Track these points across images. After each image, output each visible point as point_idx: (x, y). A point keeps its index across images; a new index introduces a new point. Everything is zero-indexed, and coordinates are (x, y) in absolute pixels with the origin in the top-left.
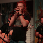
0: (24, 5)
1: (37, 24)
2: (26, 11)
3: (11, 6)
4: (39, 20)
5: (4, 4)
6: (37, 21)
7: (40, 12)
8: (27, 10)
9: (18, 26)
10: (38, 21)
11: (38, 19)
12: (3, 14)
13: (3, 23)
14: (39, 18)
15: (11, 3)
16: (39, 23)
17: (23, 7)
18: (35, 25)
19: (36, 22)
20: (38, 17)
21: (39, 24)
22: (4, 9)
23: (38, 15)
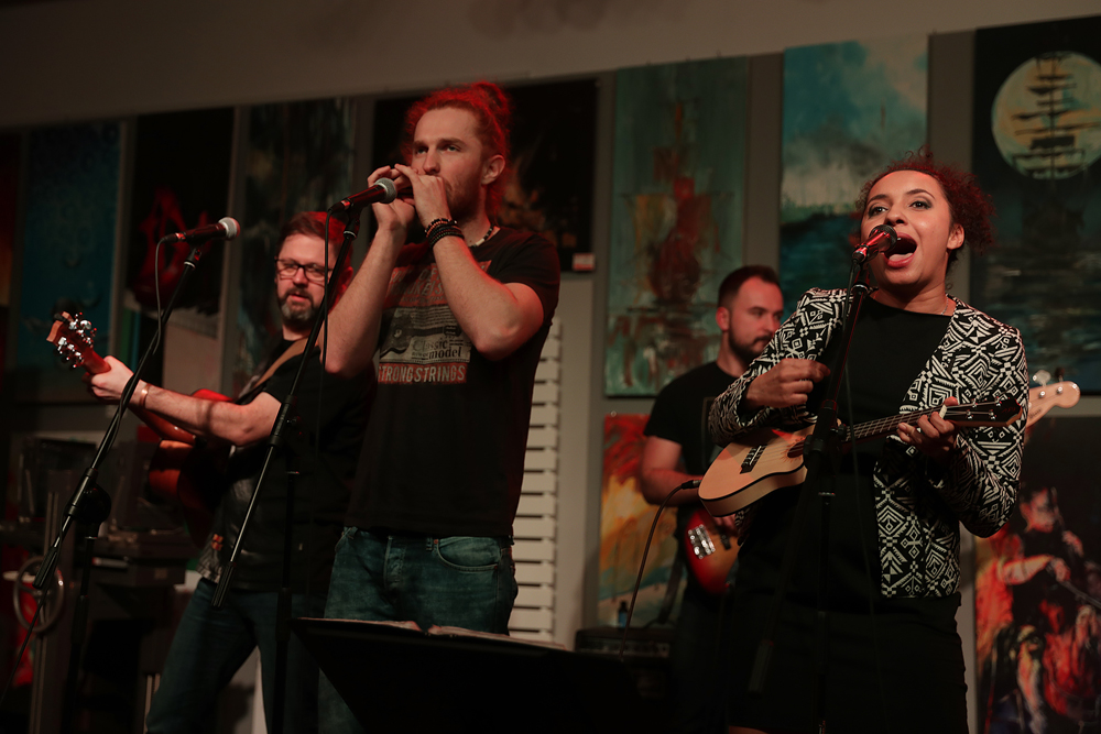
0: (484, 131)
1: (631, 350)
2: (512, 192)
3: (350, 140)
4: (660, 301)
5: (273, 109)
6: (634, 318)
7: (670, 213)
8: (526, 185)
9: (432, 375)
10: (644, 322)
11: (646, 298)
12: (254, 232)
13: (250, 331)
14: (655, 284)
15: (353, 100)
16: (652, 344)
17: (474, 144)
18: (615, 357)
19: (624, 324)
20: (644, 266)
21: (649, 354)
22: (263, 167)
23: (652, 250)
